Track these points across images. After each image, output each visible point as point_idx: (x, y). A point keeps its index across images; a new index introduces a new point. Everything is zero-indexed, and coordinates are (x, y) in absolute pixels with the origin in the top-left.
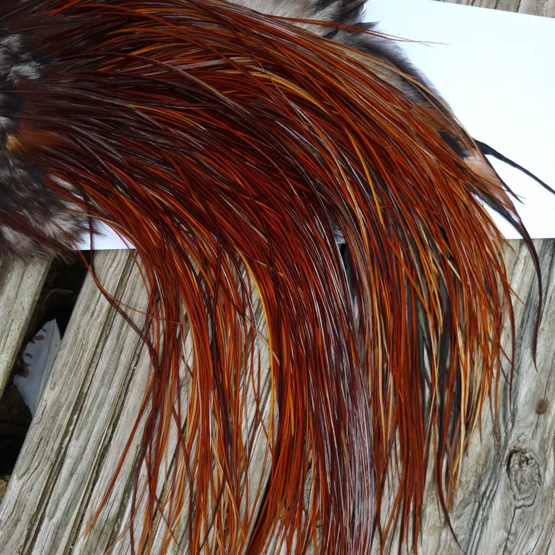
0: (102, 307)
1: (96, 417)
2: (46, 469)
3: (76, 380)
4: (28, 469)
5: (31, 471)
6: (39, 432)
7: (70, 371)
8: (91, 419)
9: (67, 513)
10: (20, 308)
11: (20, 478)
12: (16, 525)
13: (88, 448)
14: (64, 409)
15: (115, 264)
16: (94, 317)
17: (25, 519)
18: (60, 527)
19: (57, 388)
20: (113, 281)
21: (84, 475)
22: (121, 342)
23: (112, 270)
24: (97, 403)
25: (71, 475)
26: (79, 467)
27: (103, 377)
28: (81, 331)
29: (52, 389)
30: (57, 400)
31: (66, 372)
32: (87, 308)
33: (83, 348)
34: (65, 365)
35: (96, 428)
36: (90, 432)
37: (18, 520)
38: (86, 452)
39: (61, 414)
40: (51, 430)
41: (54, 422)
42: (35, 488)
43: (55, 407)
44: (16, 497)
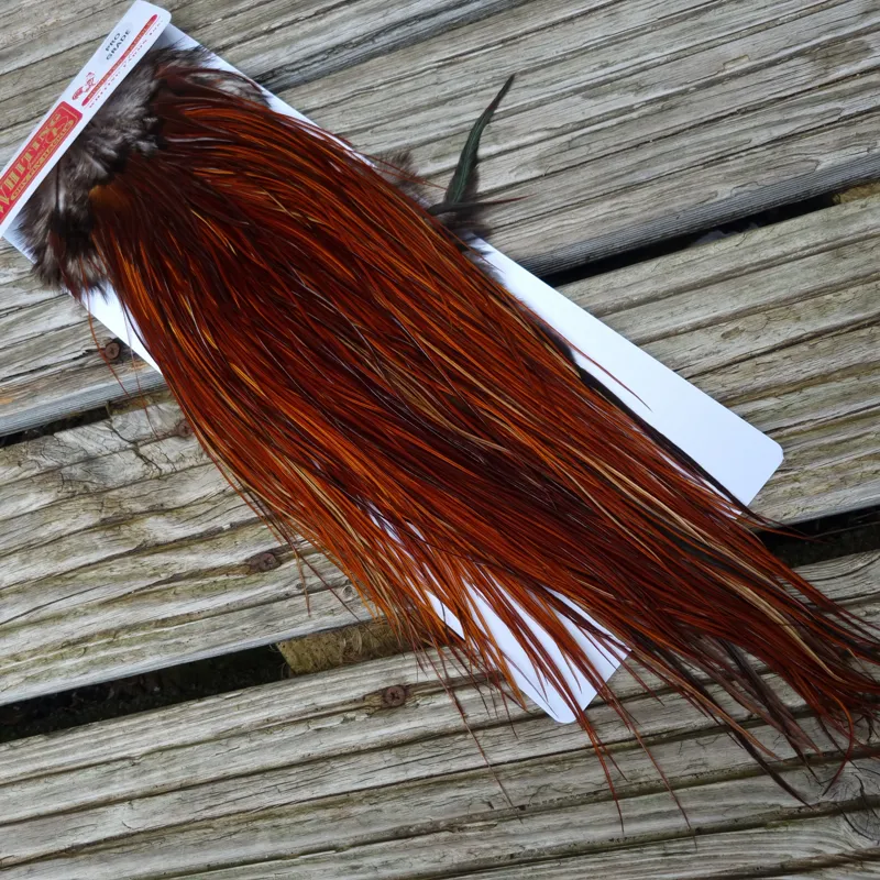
0: (612, 206)
1: (718, 139)
2: (794, 146)
3: (695, 180)
4: (804, 161)
5: (804, 157)
6: (764, 176)
7: (690, 190)
8: (723, 142)
9: (827, 99)
10: (658, 268)
11: (818, 163)
12: (864, 134)
13: (752, 125)
14: (729, 170)
15: (565, 222)
16: (624, 206)
17: (853, 131)
18: (842, 96)
19: (713, 189)
20: (582, 213)
21: (781, 110)
22: (634, 168)
23: (573, 221)
24: (705, 147)
25: (787, 121)
26: (776, 119)
27: (677, 159)
28: (646, 207)
29: (716, 194)
30: (725, 181)
31: (693, 192)
32: (623, 216)
33: (662, 193)
34: (687, 198)
35: (730, 131)
36: (736, 134)
37: (858, 135)
38: (757, 124)
39: (734, 169)
40: (755, 168)
41: (747, 170)
42: (818, 142)
43: (732, 178)
44: (837, 152)
